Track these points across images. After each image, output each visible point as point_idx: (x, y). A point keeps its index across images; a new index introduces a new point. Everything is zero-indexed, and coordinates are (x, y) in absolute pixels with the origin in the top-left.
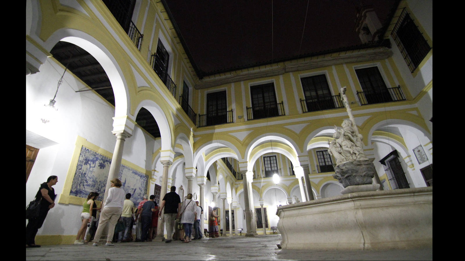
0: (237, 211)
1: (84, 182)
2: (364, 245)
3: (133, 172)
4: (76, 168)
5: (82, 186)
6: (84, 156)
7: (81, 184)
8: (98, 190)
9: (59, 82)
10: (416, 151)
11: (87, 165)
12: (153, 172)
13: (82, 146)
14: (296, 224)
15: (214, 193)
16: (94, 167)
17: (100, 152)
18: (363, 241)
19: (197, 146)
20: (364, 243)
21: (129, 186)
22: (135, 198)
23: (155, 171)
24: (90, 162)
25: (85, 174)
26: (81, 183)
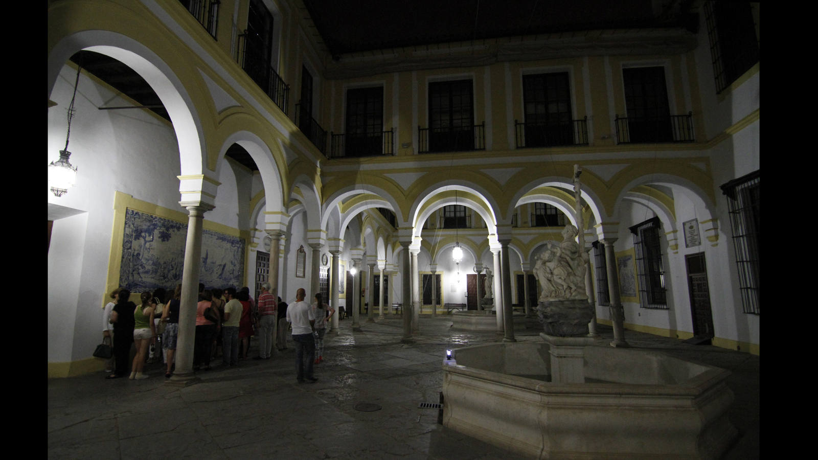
0: (393, 277)
1: (138, 268)
2: (542, 452)
3: (219, 238)
4: (122, 248)
5: (136, 276)
6: (132, 226)
7: (134, 273)
8: (164, 276)
9: (70, 113)
10: (687, 227)
11: (139, 239)
12: (252, 232)
13: (127, 209)
14: (465, 398)
15: (357, 260)
16: (152, 241)
17: (158, 213)
18: (541, 446)
19: (328, 194)
20: (542, 450)
21: (214, 262)
22: (225, 278)
23: (256, 230)
24: (143, 234)
25: (138, 254)
26: (133, 271)
